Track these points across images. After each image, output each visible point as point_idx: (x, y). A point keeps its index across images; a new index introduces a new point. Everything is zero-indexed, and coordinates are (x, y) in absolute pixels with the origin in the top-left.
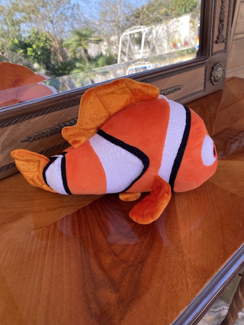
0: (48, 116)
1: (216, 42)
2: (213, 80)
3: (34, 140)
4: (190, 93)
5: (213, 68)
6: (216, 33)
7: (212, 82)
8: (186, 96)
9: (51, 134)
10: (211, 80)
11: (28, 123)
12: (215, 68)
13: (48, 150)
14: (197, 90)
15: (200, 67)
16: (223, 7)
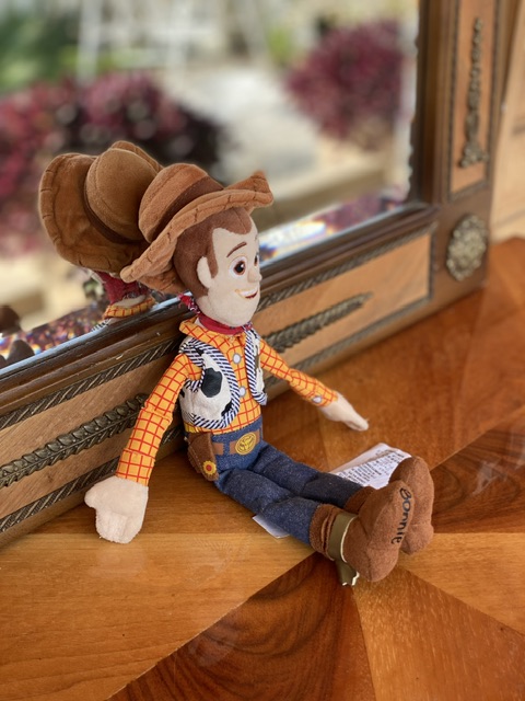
1: (460, 165)
2: (452, 267)
5: (451, 236)
6: (459, 139)
7: (451, 275)
9: (26, 473)
10: (448, 269)
12: (457, 234)
14: (409, 299)
16: (475, 73)
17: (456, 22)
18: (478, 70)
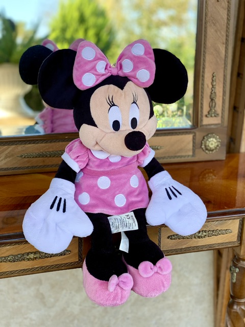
0: (37, 145)
1: (206, 116)
2: (204, 149)
3: (25, 157)
4: (172, 155)
5: (204, 138)
7: (203, 150)
8: (169, 157)
9: (36, 157)
10: (202, 148)
11: (24, 146)
12: (205, 137)
13: (32, 167)
14: (183, 154)
15: (185, 134)
16: (213, 89)
17: (203, 72)
18: (215, 88)
